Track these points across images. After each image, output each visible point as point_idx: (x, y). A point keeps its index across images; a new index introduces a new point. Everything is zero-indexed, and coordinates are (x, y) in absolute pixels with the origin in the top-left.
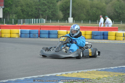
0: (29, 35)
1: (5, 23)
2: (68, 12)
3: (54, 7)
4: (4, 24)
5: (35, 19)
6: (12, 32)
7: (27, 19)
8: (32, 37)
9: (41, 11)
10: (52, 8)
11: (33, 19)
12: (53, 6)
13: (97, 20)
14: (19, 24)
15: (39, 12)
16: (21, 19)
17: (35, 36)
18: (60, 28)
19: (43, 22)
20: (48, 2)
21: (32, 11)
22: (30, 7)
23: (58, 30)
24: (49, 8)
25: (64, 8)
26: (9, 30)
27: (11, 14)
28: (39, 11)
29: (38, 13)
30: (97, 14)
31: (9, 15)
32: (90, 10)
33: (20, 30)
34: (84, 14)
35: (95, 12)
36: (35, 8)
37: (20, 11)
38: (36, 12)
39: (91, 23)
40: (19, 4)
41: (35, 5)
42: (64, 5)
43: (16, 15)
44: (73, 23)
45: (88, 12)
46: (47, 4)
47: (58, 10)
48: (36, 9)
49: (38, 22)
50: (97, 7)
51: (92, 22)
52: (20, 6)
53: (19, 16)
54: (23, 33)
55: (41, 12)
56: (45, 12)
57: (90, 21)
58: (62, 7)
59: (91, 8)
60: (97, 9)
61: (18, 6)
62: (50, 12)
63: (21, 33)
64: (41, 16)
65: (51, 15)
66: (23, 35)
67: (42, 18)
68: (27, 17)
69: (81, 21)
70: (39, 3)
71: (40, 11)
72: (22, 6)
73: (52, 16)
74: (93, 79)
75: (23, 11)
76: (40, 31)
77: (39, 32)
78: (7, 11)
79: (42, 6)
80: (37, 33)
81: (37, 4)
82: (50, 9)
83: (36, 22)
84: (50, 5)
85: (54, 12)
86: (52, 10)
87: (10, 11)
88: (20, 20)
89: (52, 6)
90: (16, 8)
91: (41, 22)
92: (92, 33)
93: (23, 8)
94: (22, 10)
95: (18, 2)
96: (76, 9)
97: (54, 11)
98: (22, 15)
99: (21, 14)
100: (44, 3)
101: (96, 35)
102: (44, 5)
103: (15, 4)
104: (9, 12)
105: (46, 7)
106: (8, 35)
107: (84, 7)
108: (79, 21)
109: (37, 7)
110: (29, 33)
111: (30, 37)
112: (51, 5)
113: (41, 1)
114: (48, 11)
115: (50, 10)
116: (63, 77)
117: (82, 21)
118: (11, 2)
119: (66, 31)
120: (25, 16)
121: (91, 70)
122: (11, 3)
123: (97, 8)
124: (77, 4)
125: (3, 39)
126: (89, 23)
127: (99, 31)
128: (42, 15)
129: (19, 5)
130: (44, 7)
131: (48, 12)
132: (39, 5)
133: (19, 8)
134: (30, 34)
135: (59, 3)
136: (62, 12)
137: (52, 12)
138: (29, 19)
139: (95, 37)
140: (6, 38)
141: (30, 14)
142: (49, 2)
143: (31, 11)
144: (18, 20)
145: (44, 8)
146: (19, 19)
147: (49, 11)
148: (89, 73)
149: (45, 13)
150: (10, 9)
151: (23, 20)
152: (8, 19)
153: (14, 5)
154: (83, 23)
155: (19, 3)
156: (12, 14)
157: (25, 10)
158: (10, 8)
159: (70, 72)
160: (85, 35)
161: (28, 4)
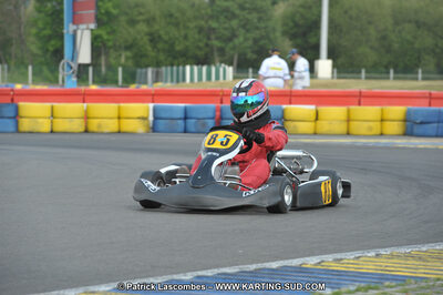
0: (181, 122)
1: (94, 82)
2: (312, 40)
3: (262, 25)
4: (88, 85)
5: (197, 64)
6: (123, 114)
7: (169, 68)
8: (193, 130)
9: (217, 38)
10: (257, 28)
11: (191, 64)
12: (260, 19)
13: (418, 66)
14: (140, 83)
15: (210, 42)
16: (147, 66)
17: (204, 125)
18: (293, 98)
19: (224, 78)
20: (242, 8)
21: (186, 37)
22: (177, 25)
23: (284, 106)
24: (244, 26)
25: (296, 25)
26: (114, 105)
27: (112, 51)
28: (209, 39)
29: (207, 45)
30: (416, 46)
31: (107, 54)
32: (394, 31)
33: (151, 105)
34: (372, 48)
35: (409, 37)
36: (196, 27)
37: (146, 39)
38: (200, 41)
39: (395, 78)
40: (141, 14)
41: (196, 18)
42: (298, 15)
43: (129, 54)
44: (333, 77)
45: (384, 38)
46: (237, 12)
47: (278, 34)
48: (201, 30)
49: (209, 78)
50: (417, 22)
51: (400, 75)
52: (144, 21)
53: (141, 56)
54: (163, 115)
55: (216, 43)
56: (230, 39)
57: (392, 71)
58: (291, 24)
59: (396, 23)
60: (419, 27)
61: (138, 22)
62: (250, 43)
63: (156, 118)
64: (216, 54)
65: (253, 52)
66: (161, 123)
67: (221, 62)
68: (170, 59)
69: (360, 72)
70: (209, 11)
71: (213, 37)
72: (150, 21)
73: (255, 56)
74: (438, 279)
75: (154, 39)
76: (221, 110)
77: (218, 114)
78: (99, 40)
79: (222, 19)
80: (211, 115)
81: (203, 12)
82: (248, 31)
83: (200, 79)
84: (249, 17)
85: (262, 42)
86: (256, 34)
87: (108, 40)
88: (144, 70)
89: (255, 20)
90: (131, 30)
91: (217, 78)
92: (408, 113)
93: (156, 27)
94: (150, 34)
95: (137, 6)
96: (341, 31)
97: (262, 38)
98: (153, 54)
99: (149, 48)
100: (226, 10)
101: (422, 123)
102: (226, 17)
103: (126, 14)
104: (104, 45)
105: (235, 23)
106: (112, 126)
107: (370, 23)
108: (352, 72)
109: (203, 23)
110: (182, 115)
111: (185, 131)
112: (254, 17)
113: (218, 3)
114: (241, 39)
115: (249, 35)
116: (328, 272)
117: (363, 71)
118: (114, 7)
119: (313, 107)
120: (162, 57)
121: (424, 249)
122: (115, 12)
123: (418, 24)
124: (346, 12)
125: (95, 137)
126: (388, 78)
127: (430, 105)
128: (221, 51)
129: (141, 18)
130: (227, 25)
131: (243, 41)
132: (211, 17)
133: (142, 27)
134: (186, 118)
135: (280, 10)
136: (291, 39)
137: (256, 41)
138: (175, 68)
139: (417, 129)
140: (102, 133)
141: (178, 48)
142: (247, 5)
143: (181, 39)
144: (139, 71)
145: (226, 29)
146: (141, 67)
147: (246, 39)
148: (420, 258)
149: (231, 45)
150: (109, 33)
151: (155, 70)
152: (103, 69)
153: (123, 19)
154: (367, 78)
155: (142, 10)
156: (116, 50)
157: (160, 37)
158: (109, 30)
159: (350, 256)
160: (382, 120)
161: (171, 16)
